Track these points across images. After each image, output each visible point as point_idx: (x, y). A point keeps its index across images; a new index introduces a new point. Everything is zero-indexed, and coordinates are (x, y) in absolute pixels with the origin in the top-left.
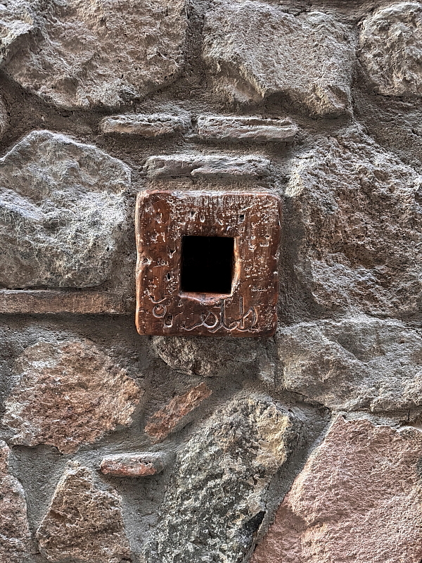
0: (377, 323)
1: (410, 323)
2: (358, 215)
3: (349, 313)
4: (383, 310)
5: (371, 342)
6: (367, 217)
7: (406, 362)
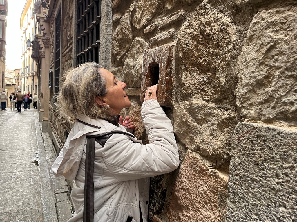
0: (204, 104)
1: (219, 106)
2: (200, 47)
3: (194, 98)
4: (208, 97)
5: (201, 114)
6: (204, 47)
7: (215, 128)
